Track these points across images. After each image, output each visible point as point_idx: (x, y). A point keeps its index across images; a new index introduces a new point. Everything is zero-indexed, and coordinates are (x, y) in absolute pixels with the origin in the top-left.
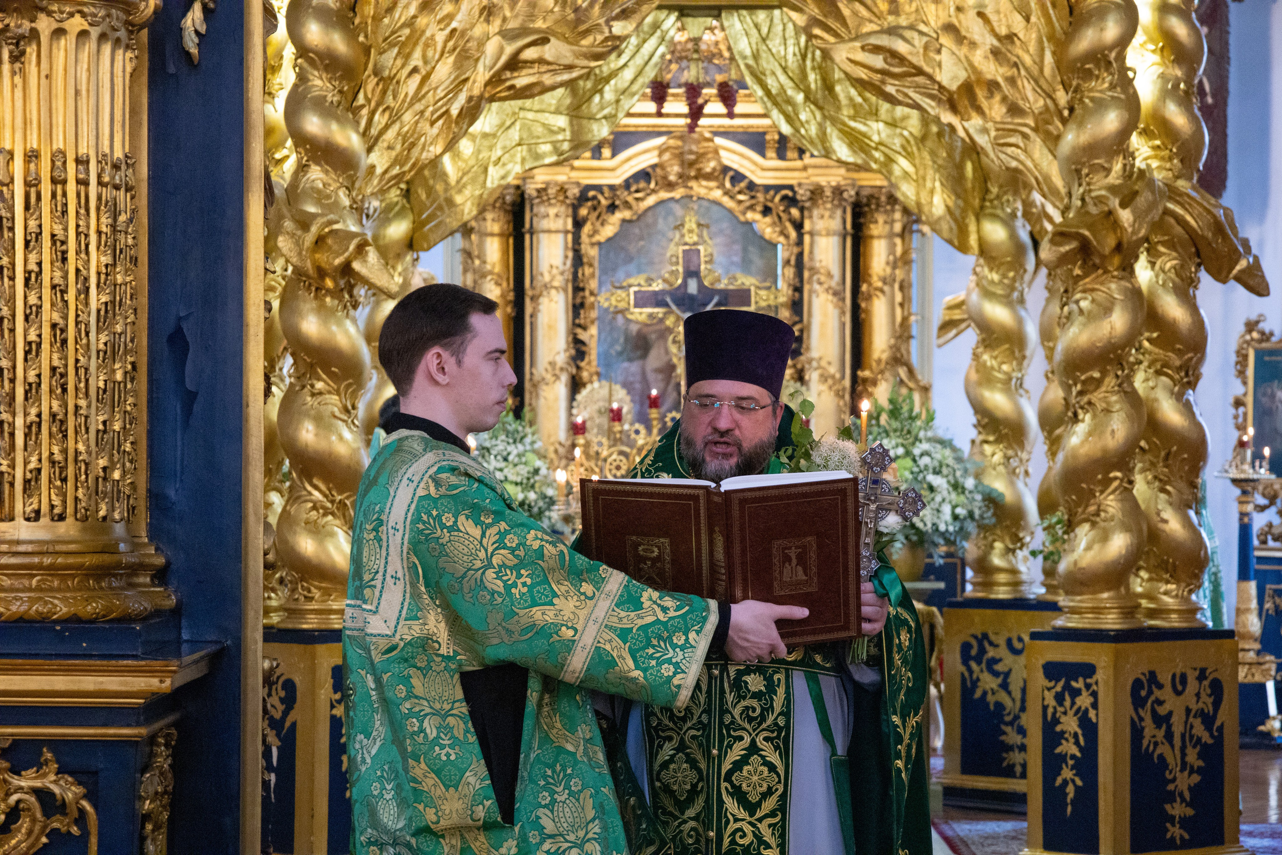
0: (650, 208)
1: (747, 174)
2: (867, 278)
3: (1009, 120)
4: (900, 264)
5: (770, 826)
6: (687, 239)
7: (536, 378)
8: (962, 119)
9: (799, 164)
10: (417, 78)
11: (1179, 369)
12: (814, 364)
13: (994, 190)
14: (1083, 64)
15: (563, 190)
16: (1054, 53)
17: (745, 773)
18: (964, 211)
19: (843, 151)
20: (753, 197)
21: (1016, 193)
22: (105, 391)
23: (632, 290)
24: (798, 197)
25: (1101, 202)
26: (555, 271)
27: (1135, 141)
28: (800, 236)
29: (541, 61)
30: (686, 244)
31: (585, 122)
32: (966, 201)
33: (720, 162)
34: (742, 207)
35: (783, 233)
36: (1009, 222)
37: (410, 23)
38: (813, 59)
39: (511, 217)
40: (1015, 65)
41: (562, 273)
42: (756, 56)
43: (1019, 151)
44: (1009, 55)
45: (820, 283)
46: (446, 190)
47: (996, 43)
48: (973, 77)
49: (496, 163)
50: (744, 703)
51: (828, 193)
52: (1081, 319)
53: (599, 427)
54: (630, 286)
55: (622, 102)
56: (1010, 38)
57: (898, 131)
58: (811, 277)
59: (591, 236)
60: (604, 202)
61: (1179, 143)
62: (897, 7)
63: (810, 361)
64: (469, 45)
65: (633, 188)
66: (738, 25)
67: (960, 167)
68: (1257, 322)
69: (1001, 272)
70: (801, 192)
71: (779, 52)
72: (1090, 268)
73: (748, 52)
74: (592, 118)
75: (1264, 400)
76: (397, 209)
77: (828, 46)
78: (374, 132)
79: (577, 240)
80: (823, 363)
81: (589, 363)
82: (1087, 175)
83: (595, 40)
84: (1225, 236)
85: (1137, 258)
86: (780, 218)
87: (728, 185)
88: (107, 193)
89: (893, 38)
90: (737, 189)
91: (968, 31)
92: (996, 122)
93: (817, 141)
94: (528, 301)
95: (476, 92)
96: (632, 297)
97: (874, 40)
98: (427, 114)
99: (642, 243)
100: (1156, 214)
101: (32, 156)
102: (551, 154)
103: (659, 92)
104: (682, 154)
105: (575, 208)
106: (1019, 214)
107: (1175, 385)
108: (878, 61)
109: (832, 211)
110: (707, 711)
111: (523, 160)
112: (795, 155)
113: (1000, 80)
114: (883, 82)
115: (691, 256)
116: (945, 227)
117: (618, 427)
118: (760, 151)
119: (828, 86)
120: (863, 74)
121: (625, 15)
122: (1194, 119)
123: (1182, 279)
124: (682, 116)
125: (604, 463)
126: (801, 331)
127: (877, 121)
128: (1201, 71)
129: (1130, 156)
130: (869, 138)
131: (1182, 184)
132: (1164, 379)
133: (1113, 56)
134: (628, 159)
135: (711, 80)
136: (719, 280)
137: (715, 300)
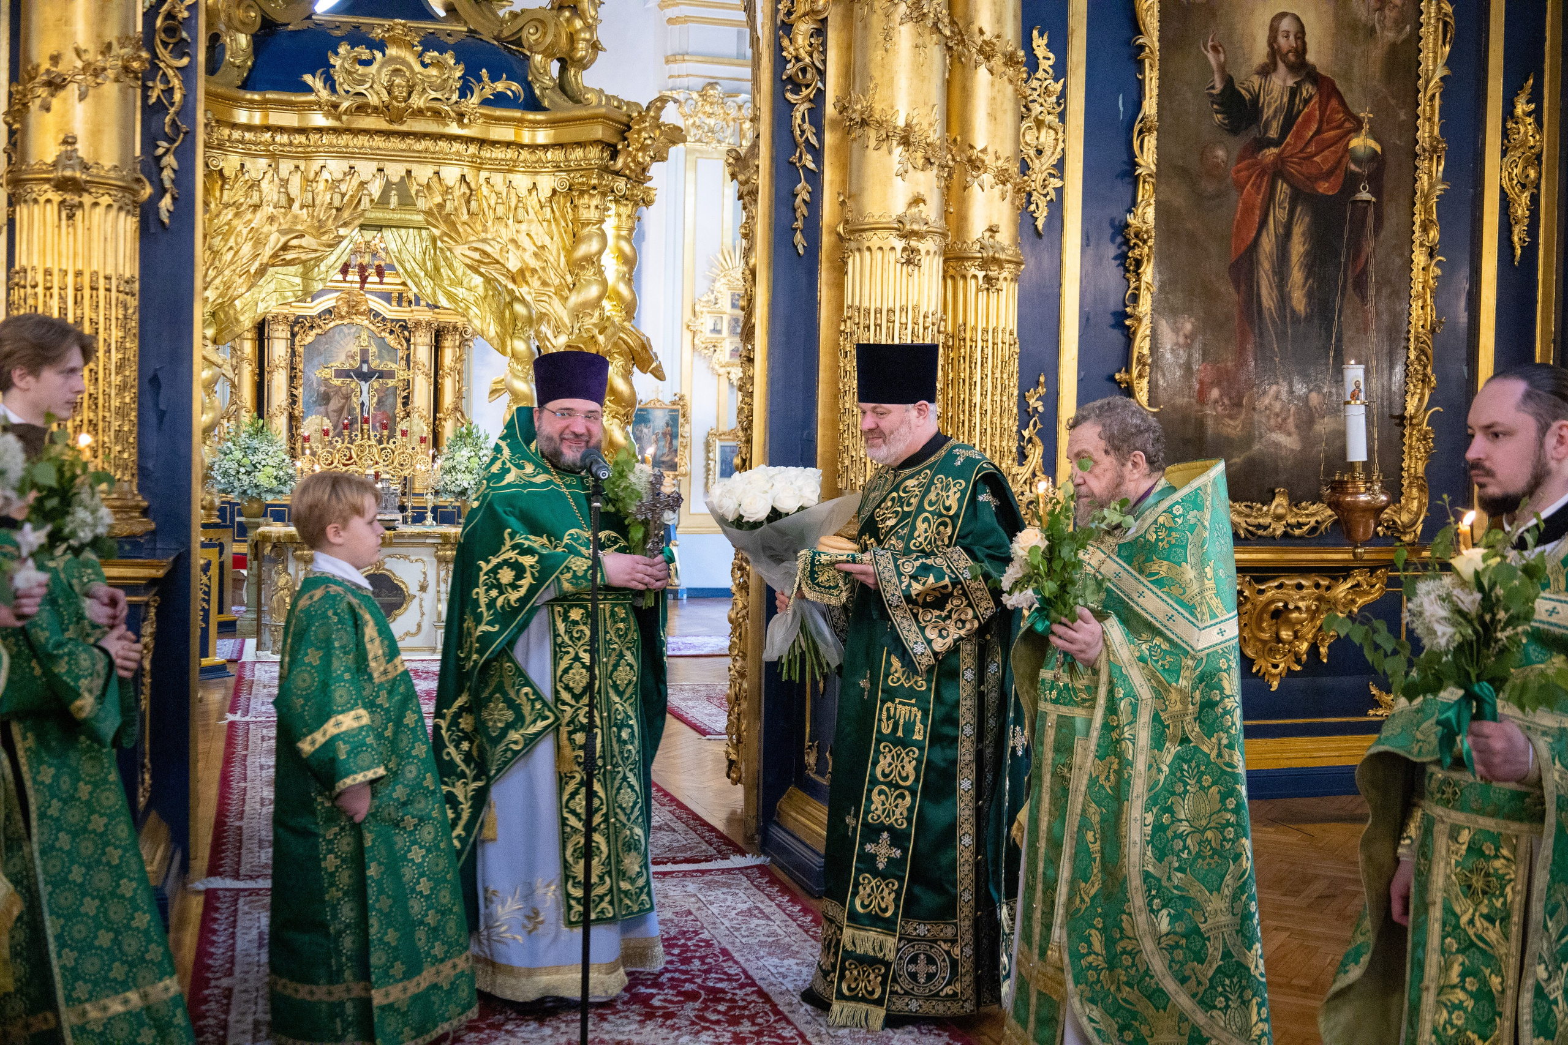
0: (331, 328)
1: (382, 313)
2: (442, 368)
3: (542, 288)
4: (458, 361)
6: (362, 344)
8: (518, 287)
9: (408, 309)
10: (232, 252)
11: (623, 415)
12: (416, 410)
13: (520, 325)
14: (581, 262)
15: (286, 317)
16: (565, 256)
18: (504, 334)
19: (443, 302)
20: (385, 325)
21: (531, 326)
22: (119, 408)
23: (333, 369)
24: (408, 326)
25: (589, 331)
26: (281, 359)
27: (605, 303)
28: (409, 345)
29: (300, 247)
30: (361, 347)
31: (309, 281)
32: (506, 330)
33: (368, 307)
34: (379, 329)
35: (400, 344)
36: (527, 340)
37: (228, 223)
38: (430, 255)
39: (258, 330)
40: (545, 261)
41: (285, 360)
42: (400, 252)
43: (546, 304)
44: (542, 256)
45: (419, 369)
46: (235, 314)
47: (536, 250)
48: (524, 266)
49: (262, 301)
51: (424, 324)
53: (315, 438)
54: (331, 367)
55: (330, 273)
56: (543, 247)
57: (473, 293)
58: (414, 366)
59: (300, 342)
60: (307, 324)
61: (625, 304)
62: (486, 229)
63: (413, 408)
64: (261, 236)
65: (323, 318)
66: (390, 236)
67: (503, 313)
68: (643, 394)
70: (410, 323)
71: (411, 250)
73: (396, 250)
74: (313, 279)
76: (211, 321)
77: (450, 247)
78: (209, 278)
79: (293, 343)
80: (420, 409)
81: (298, 406)
82: (582, 318)
83: (329, 237)
84: (647, 351)
86: (399, 336)
87: (372, 318)
88: (122, 296)
89: (484, 244)
90: (376, 320)
91: (522, 243)
92: (535, 290)
93: (430, 297)
94: (266, 374)
95: (265, 261)
97: (474, 245)
98: (238, 271)
99: (327, 346)
100: (615, 338)
101: (79, 274)
102: (292, 297)
103: (345, 270)
104: (349, 302)
105: (292, 327)
106: (532, 337)
107: (621, 423)
108: (476, 256)
109: (426, 333)
111: (277, 300)
112: (407, 304)
113: (538, 268)
114: (478, 266)
115: (364, 352)
116: (496, 342)
117: (327, 439)
118: (389, 302)
119: (437, 269)
120: (469, 262)
121: (345, 224)
122: (633, 293)
123: (626, 371)
124: (357, 282)
125: (319, 457)
126: (409, 393)
127: (462, 287)
128: (635, 269)
129: (602, 309)
130: (457, 296)
131: (626, 324)
132: (616, 421)
133: (595, 259)
134: (321, 303)
135: (373, 264)
136: (379, 365)
137: (377, 375)
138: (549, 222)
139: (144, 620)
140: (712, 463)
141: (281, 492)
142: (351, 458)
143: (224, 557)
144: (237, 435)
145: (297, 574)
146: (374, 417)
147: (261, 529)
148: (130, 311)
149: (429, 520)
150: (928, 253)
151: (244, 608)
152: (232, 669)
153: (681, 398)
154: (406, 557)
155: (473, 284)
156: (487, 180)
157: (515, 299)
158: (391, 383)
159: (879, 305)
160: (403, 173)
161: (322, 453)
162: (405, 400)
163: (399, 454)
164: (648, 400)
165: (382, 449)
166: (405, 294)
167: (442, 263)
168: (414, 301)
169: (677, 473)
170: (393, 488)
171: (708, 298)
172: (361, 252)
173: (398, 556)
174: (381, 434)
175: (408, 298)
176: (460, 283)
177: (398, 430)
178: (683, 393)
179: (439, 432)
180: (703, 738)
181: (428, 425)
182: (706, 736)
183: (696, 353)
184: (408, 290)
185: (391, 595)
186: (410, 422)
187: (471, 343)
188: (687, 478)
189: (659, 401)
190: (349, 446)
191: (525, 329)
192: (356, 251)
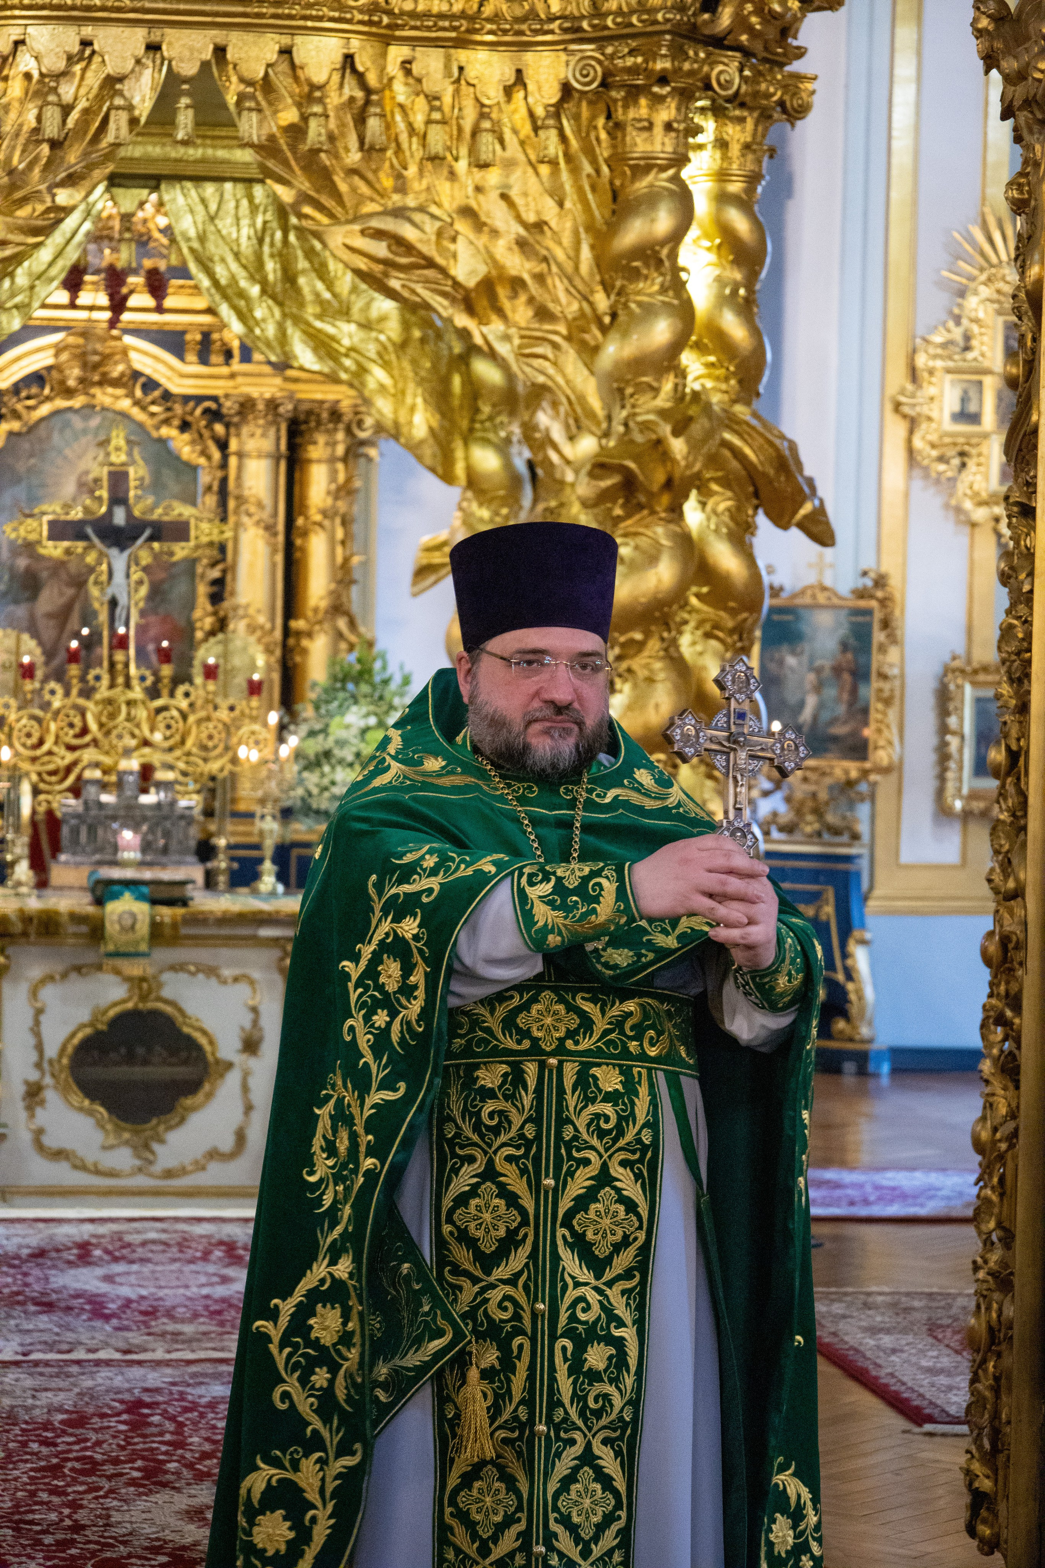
0: (42, 419)
1: (162, 381)
2: (303, 509)
3: (537, 326)
4: (342, 493)
5: (623, 1292)
6: (114, 458)
8: (481, 323)
9: (225, 370)
11: (731, 632)
12: (241, 612)
13: (486, 409)
14: (630, 261)
16: (593, 247)
17: (592, 1214)
18: (450, 434)
19: (305, 356)
20: (169, 409)
23: (46, 519)
24: (225, 411)
25: (648, 429)
27: (689, 359)
28: (225, 457)
30: (112, 464)
32: (452, 421)
33: (130, 367)
34: (156, 420)
35: (204, 453)
36: (503, 447)
38: (272, 244)
40: (545, 259)
42: (202, 238)
43: (547, 364)
44: (538, 247)
45: (249, 515)
47: (522, 231)
48: (494, 273)
50: (592, 1109)
51: (261, 406)
53: (4, 685)
54: (44, 513)
55: (37, 289)
56: (539, 226)
57: (374, 334)
58: (238, 507)
61: (737, 361)
62: (404, 184)
63: (235, 608)
65: (24, 394)
66: (181, 200)
67: (446, 381)
69: (493, 507)
70: (228, 404)
71: (230, 234)
72: (633, 508)
73: (192, 233)
77: (320, 228)
80: (251, 611)
82: (632, 396)
83: (34, 210)
84: (790, 474)
85: (686, 497)
86: (201, 436)
87: (138, 393)
89: (400, 221)
90: (149, 398)
91: (488, 216)
92: (520, 328)
93: (275, 344)
96: (45, 528)
97: (375, 223)
99: (32, 461)
100: (712, 446)
103: (74, 281)
104: (84, 354)
106: (515, 439)
107: (727, 650)
108: (380, 249)
109: (266, 427)
110: (536, 1119)
112: (220, 359)
113: (526, 277)
114: (386, 275)
115: (118, 479)
116: (428, 451)
117: (29, 686)
118: (179, 354)
119: (289, 277)
120: (362, 264)
121: (71, 180)
122: (755, 332)
123: (737, 523)
124: (101, 308)
125: (11, 729)
126: (224, 572)
127: (349, 321)
128: (763, 274)
129: (682, 374)
130: (338, 342)
131: (740, 409)
132: (714, 643)
133: (664, 252)
134: (18, 359)
135: (140, 266)
136: (152, 510)
137: (147, 533)
138: (553, 163)
140: (953, 742)
142: (85, 731)
146: (142, 630)
149: (268, 881)
153: (881, 581)
154: (211, 971)
155: (374, 313)
156: (406, 66)
157: (471, 349)
158: (181, 551)
160: (207, 55)
161: (18, 720)
162: (215, 589)
163: (199, 722)
164: (800, 586)
165: (159, 710)
166: (215, 336)
167: (302, 264)
168: (236, 353)
169: (868, 765)
170: (183, 803)
171: (948, 336)
172: (111, 239)
173: (192, 968)
174: (156, 674)
175: (224, 344)
176: (344, 312)
177: (197, 663)
178: (884, 569)
179: (296, 666)
180: (917, 1430)
181: (268, 651)
182: (920, 1425)
183: (917, 472)
184: (223, 326)
185: (174, 1060)
186: (225, 643)
187: (372, 452)
188: (893, 777)
189: (824, 589)
190: (81, 701)
191: (498, 420)
192: (100, 237)
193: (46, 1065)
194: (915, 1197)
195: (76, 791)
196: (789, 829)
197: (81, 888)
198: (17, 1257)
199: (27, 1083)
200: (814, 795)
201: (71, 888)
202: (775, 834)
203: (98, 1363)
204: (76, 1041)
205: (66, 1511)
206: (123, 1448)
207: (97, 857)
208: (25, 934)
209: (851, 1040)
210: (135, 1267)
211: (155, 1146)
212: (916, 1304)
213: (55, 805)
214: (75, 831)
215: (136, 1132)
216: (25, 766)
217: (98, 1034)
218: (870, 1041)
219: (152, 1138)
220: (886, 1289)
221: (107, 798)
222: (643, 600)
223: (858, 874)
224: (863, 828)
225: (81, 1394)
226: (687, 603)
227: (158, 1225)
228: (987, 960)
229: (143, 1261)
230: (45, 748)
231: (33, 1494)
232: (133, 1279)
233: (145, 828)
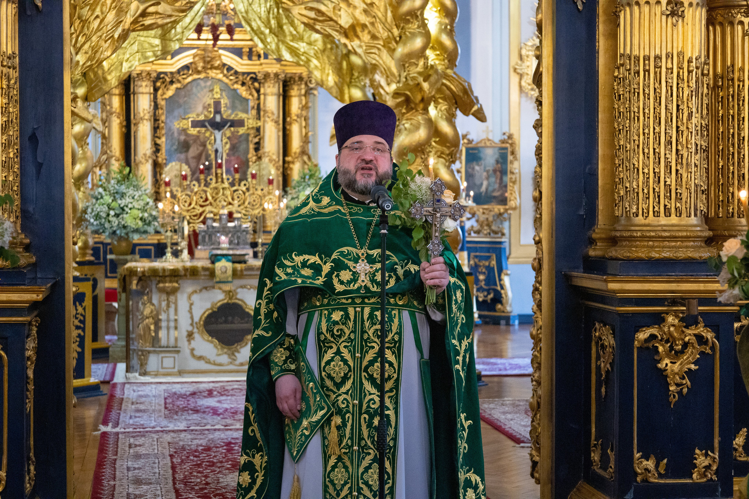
0: (189, 83)
1: (234, 67)
2: (290, 115)
3: (372, 42)
4: (304, 108)
5: (389, 397)
6: (215, 96)
7: (137, 161)
8: (351, 41)
9: (258, 62)
10: (98, 20)
11: (448, 155)
12: (266, 154)
13: (356, 74)
14: (406, 16)
15: (149, 74)
16: (392, 12)
17: (375, 367)
18: (342, 84)
19: (287, 56)
20: (237, 78)
21: (367, 75)
22: (5, 162)
23: (190, 120)
24: (258, 78)
25: (415, 79)
26: (145, 112)
27: (429, 53)
28: (259, 95)
29: (157, 13)
30: (214, 99)
31: (168, 42)
32: (343, 79)
33: (222, 62)
34: (232, 82)
35: (251, 94)
36: (363, 89)
38: (273, 14)
39: (124, 87)
40: (374, 17)
41: (149, 113)
42: (247, 12)
43: (376, 56)
44: (371, 12)
45: (269, 117)
46: (103, 74)
47: (365, 6)
48: (355, 22)
49: (127, 61)
50: (375, 327)
51: (272, 76)
52: (406, 132)
53: (175, 183)
54: (189, 118)
55: (185, 33)
56: (372, 4)
57: (313, 47)
58: (264, 115)
59: (162, 95)
60: (168, 80)
61: (447, 53)
63: (264, 153)
64: (123, 5)
65: (181, 73)
67: (340, 64)
68: (466, 135)
70: (260, 75)
71: (257, 10)
72: (409, 109)
73: (243, 10)
74: (171, 40)
75: (470, 170)
76: (80, 82)
77: (290, 8)
78: (78, 45)
79: (155, 97)
80: (270, 154)
81: (162, 154)
82: (408, 67)
83: (182, 3)
84: (468, 96)
85: (430, 104)
86: (249, 87)
87: (225, 72)
88: (5, 70)
89: (319, 4)
90: (230, 74)
92: (365, 43)
93: (275, 51)
94: (132, 126)
95: (126, 27)
96: (190, 123)
97: (310, 5)
98: (103, 37)
99: (186, 99)
100: (439, 85)
102: (152, 57)
103: (199, 29)
104: (204, 57)
105: (154, 82)
106: (367, 85)
107: (446, 162)
108: (312, 14)
109: (274, 84)
110: (354, 332)
111: (139, 60)
112: (256, 58)
113: (367, 23)
114: (315, 24)
115: (217, 104)
116: (334, 91)
117: (185, 183)
118: (241, 56)
119: (280, 26)
120: (305, 20)
122: (454, 42)
123: (449, 114)
124: (210, 40)
125: (179, 199)
126: (260, 139)
127: (303, 42)
128: (457, 20)
129: (427, 58)
130: (299, 50)
131: (449, 71)
132: (442, 160)
133: (419, 13)
134: (179, 60)
135: (224, 23)
136: (230, 115)
137: (229, 124)
139: (28, 336)
141: (145, 232)
142: (207, 200)
143: (97, 291)
144: (108, 180)
145: (160, 305)
147: (129, 265)
148: (12, 82)
150: (691, 5)
151: (116, 337)
152: (105, 389)
153: (510, 137)
155: (312, 39)
157: (349, 52)
158: (242, 131)
159: (647, 53)
161: (181, 196)
162: (256, 146)
163: (250, 195)
164: (479, 139)
165: (235, 191)
166: (254, 49)
167: (285, 21)
168: (262, 55)
169: (507, 207)
170: (244, 226)
171: (534, 43)
172: (212, 13)
173: (249, 287)
174: (233, 177)
175: (257, 52)
176: (301, 39)
177: (249, 173)
178: (512, 132)
179: (288, 174)
180: (518, 445)
181: (277, 169)
182: (519, 444)
183: (523, 95)
184: (256, 46)
185: (243, 321)
186: (259, 165)
187: (315, 92)
188: (517, 211)
189: (489, 140)
190: (205, 188)
191: (361, 78)
192: (209, 12)
193: (195, 325)
194: (524, 367)
195: (204, 222)
196: (478, 232)
197: (207, 259)
198: (185, 395)
199: (187, 331)
200: (487, 219)
201: (203, 259)
202: (473, 234)
203: (215, 430)
204: (206, 315)
205: (203, 479)
206: (224, 458)
207: (212, 247)
208: (185, 275)
209: (503, 312)
210: (229, 398)
211: (236, 354)
212: (521, 403)
213: (196, 228)
214: (204, 237)
215: (229, 349)
216: (185, 213)
217: (214, 312)
218: (511, 312)
219: (235, 351)
220: (510, 399)
221: (215, 224)
222: (414, 144)
223: (505, 249)
224: (506, 231)
225: (209, 440)
226: (431, 144)
227: (238, 383)
228: (534, 269)
229: (232, 395)
230: (192, 206)
231: (191, 473)
232: (228, 402)
233: (230, 235)
